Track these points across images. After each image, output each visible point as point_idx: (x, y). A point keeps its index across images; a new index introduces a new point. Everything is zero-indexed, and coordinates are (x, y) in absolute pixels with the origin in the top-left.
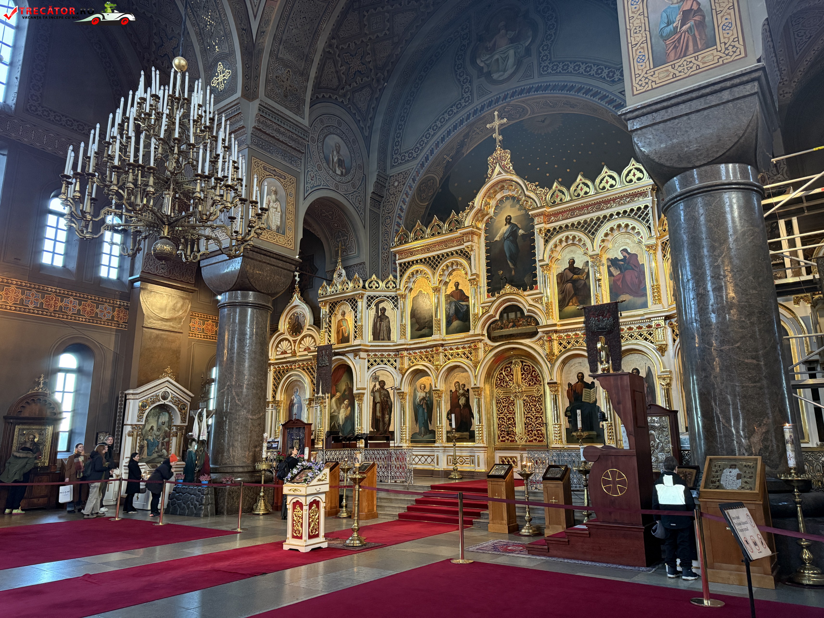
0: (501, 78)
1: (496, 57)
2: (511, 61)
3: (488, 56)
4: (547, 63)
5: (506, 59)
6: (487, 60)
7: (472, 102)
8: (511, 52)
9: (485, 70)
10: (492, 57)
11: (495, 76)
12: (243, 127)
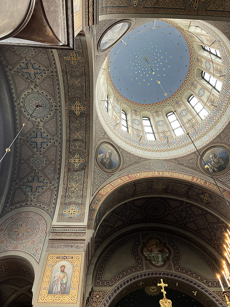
0: (157, 265)
1: (153, 255)
2: (160, 259)
3: (149, 253)
4: (178, 267)
5: (158, 257)
6: (148, 254)
7: (143, 270)
8: (160, 256)
9: (148, 258)
10: (151, 254)
11: (154, 263)
12: (85, 240)
